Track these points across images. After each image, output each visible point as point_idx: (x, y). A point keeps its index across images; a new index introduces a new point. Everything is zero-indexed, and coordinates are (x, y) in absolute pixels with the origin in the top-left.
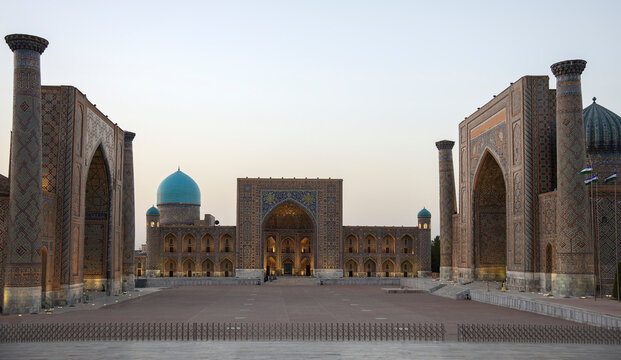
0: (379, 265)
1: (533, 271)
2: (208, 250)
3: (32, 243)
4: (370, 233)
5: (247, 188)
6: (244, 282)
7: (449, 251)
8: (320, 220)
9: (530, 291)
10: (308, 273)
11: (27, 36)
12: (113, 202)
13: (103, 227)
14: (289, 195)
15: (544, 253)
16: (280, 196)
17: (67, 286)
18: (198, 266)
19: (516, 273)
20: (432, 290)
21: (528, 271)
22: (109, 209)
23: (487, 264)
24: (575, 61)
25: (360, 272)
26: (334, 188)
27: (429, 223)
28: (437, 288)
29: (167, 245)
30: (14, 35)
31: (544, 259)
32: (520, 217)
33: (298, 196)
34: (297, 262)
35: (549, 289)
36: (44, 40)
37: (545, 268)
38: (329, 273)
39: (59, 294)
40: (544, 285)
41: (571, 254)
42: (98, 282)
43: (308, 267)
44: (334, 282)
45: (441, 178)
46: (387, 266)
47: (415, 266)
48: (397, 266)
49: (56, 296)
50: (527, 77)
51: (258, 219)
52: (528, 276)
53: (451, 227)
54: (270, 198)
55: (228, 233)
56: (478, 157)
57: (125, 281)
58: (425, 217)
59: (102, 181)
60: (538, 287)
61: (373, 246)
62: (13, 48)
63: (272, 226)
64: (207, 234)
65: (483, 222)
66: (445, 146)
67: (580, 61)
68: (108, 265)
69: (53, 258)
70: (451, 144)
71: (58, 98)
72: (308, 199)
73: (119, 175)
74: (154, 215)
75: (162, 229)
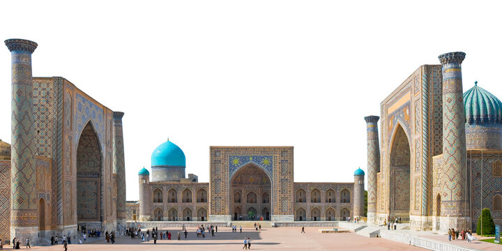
0: (323, 212)
1: (427, 215)
2: (188, 201)
3: (28, 195)
4: (316, 188)
5: (217, 153)
7: (374, 201)
8: (275, 178)
9: (425, 229)
10: (268, 218)
11: (19, 40)
12: (104, 164)
13: (97, 183)
14: (251, 159)
15: (435, 201)
16: (243, 159)
17: (62, 227)
18: (180, 213)
19: (416, 217)
20: (356, 230)
21: (424, 215)
22: (100, 170)
23: (400, 210)
24: (456, 53)
25: (308, 217)
26: (287, 153)
27: (363, 179)
28: (360, 229)
29: (156, 197)
30: (10, 40)
31: (435, 206)
32: (419, 174)
33: (258, 159)
34: (259, 210)
35: (438, 228)
36: (34, 43)
37: (436, 212)
38: (283, 217)
39: (56, 232)
40: (434, 225)
41: (451, 201)
43: (268, 214)
44: (286, 225)
45: (368, 145)
46: (330, 213)
48: (337, 212)
49: (54, 233)
50: (425, 66)
51: (227, 177)
52: (424, 218)
53: (376, 182)
54: (236, 161)
56: (393, 128)
57: (118, 223)
58: (360, 175)
59: (94, 149)
60: (430, 227)
61: (318, 197)
62: (11, 49)
64: (187, 189)
65: (397, 178)
66: (373, 120)
67: (461, 53)
68: (101, 212)
69: (50, 205)
70: (376, 118)
71: (51, 86)
72: (266, 161)
73: (109, 144)
74: (145, 174)
75: (151, 184)
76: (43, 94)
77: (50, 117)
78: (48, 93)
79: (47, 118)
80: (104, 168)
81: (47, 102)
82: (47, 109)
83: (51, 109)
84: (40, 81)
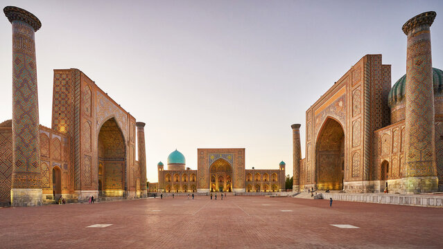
0: (262, 187)
1: (369, 180)
2: (185, 181)
3: (27, 158)
5: (202, 153)
6: (201, 195)
8: (235, 167)
10: (230, 191)
13: (122, 164)
14: (221, 156)
16: (217, 156)
17: (79, 191)
18: (181, 188)
19: (355, 182)
20: (293, 196)
21: (366, 180)
22: (124, 156)
23: (323, 182)
25: (253, 190)
27: (284, 167)
29: (167, 179)
33: (225, 156)
34: (225, 187)
37: (379, 178)
38: (239, 190)
40: (378, 188)
41: (421, 162)
42: (121, 192)
43: (230, 188)
44: (241, 195)
45: (294, 142)
46: (265, 187)
47: (278, 187)
48: (270, 187)
50: (367, 55)
51: (207, 166)
52: (366, 183)
53: (299, 166)
54: (212, 157)
55: (194, 173)
56: (320, 124)
58: (283, 165)
60: (372, 190)
61: (259, 178)
63: (213, 170)
64: (184, 174)
66: (296, 127)
68: (126, 184)
69: (69, 174)
70: (299, 126)
71: (70, 77)
72: (229, 157)
73: (132, 139)
74: (161, 165)
75: (164, 171)
76: (64, 82)
77: (69, 102)
78: (67, 83)
79: (66, 102)
80: (128, 155)
81: (67, 90)
82: (67, 96)
83: (69, 95)
84: (61, 73)
